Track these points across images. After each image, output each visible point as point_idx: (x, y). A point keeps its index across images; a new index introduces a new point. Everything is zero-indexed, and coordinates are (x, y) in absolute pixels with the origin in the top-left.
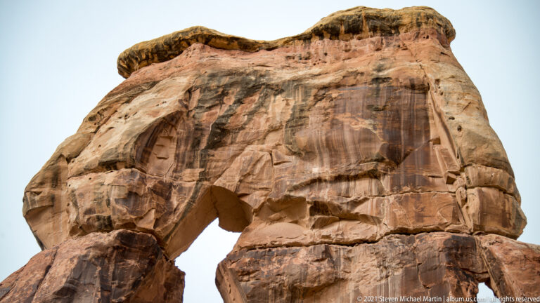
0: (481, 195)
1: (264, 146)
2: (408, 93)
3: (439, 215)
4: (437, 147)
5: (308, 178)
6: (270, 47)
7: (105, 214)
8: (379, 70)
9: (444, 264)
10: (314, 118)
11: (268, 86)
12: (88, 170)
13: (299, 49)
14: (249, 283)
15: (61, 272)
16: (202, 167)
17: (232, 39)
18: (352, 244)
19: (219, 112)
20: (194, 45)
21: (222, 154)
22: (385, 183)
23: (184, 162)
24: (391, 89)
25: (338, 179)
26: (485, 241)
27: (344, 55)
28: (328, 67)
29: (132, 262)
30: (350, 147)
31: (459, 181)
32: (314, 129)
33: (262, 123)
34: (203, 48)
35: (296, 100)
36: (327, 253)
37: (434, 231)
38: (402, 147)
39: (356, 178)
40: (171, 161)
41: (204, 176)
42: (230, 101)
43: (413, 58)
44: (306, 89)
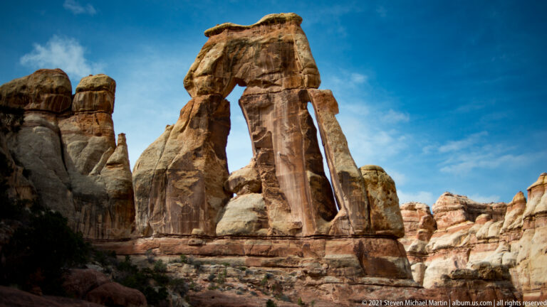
0: (309, 77)
1: (249, 63)
2: (288, 45)
3: (297, 83)
4: (297, 62)
5: (261, 73)
6: (248, 28)
7: (206, 89)
8: (280, 37)
9: (298, 99)
10: (262, 54)
11: (248, 44)
12: (199, 76)
13: (257, 29)
14: (248, 106)
15: (196, 107)
16: (232, 71)
17: (236, 27)
18: (276, 92)
19: (235, 53)
20: (226, 30)
21: (236, 67)
22: (283, 75)
23: (226, 70)
24: (283, 43)
25: (270, 73)
26: (309, 91)
27: (270, 31)
28: (265, 36)
29: (215, 103)
30: (272, 63)
31: (303, 73)
32: (262, 58)
33: (247, 56)
34: (228, 32)
35: (256, 48)
36: (268, 97)
37: (297, 88)
38: (287, 62)
39: (275, 73)
40: (222, 70)
41: (232, 74)
42: (237, 50)
43: (289, 32)
44: (259, 44)
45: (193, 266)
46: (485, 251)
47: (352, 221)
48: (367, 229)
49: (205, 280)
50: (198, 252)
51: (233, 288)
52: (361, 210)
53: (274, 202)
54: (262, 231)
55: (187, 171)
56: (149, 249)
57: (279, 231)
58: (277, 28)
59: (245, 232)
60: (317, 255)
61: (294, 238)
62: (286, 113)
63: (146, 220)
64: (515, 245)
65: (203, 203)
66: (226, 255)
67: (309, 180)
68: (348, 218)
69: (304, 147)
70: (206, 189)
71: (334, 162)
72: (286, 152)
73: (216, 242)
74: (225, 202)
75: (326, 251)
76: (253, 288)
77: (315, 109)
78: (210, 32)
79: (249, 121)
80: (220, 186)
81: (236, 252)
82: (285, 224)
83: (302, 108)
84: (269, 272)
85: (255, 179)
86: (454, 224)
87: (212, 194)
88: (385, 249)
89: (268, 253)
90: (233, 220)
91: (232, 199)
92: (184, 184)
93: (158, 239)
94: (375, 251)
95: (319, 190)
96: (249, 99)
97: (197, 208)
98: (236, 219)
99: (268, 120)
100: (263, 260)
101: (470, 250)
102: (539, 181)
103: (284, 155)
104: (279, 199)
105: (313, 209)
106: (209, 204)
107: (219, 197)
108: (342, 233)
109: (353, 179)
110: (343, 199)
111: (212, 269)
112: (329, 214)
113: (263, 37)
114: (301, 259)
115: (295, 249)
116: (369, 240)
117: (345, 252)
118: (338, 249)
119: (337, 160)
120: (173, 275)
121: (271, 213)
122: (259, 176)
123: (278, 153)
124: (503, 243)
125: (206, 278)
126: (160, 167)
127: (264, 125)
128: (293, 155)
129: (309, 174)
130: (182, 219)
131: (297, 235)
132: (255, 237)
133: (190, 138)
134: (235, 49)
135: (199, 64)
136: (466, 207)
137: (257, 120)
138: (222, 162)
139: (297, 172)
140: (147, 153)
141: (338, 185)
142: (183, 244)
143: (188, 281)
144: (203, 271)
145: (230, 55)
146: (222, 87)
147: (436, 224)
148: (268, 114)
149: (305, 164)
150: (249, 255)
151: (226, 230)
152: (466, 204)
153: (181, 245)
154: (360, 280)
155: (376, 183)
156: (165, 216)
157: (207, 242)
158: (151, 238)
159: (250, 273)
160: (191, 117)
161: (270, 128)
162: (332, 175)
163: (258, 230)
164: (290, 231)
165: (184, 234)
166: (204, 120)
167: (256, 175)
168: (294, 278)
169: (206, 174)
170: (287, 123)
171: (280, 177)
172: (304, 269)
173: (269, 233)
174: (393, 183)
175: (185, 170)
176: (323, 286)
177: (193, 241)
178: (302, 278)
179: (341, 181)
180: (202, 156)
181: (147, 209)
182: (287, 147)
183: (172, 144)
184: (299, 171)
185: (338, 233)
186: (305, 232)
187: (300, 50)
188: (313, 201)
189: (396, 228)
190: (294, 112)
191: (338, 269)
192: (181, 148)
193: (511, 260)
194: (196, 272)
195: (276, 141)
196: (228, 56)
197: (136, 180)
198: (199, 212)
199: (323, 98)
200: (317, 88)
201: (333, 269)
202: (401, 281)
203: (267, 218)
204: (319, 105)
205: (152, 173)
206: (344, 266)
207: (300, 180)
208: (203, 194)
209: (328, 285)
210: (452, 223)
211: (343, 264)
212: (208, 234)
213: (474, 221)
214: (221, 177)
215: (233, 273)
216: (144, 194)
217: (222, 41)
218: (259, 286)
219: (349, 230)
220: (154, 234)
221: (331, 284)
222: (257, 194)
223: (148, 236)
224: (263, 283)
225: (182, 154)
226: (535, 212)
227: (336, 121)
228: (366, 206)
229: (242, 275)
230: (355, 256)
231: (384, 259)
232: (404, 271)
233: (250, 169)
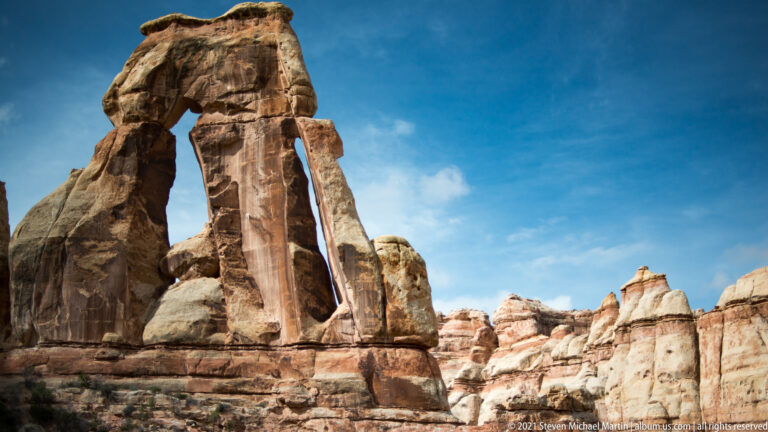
0: (298, 99)
1: (206, 76)
2: (269, 49)
3: (281, 108)
4: (281, 75)
5: (225, 92)
6: (209, 23)
7: (136, 114)
8: (256, 37)
9: (281, 132)
10: (227, 63)
11: (207, 46)
12: (127, 92)
13: (222, 25)
14: (202, 142)
15: (120, 141)
16: (179, 87)
17: (190, 20)
18: (247, 122)
19: (185, 60)
20: (173, 24)
21: (186, 81)
22: (259, 95)
23: (171, 86)
24: (261, 47)
25: (238, 92)
26: (298, 120)
27: (242, 27)
28: (234, 35)
29: (150, 136)
30: (243, 77)
31: (289, 92)
32: (227, 68)
33: (204, 65)
34: (177, 27)
35: (219, 53)
36: (235, 129)
37: (280, 115)
38: (266, 76)
39: (247, 91)
40: (164, 85)
41: (179, 92)
42: (190, 55)
43: (271, 31)
44: (224, 48)
45: (99, 393)
46: (564, 376)
47: (357, 321)
48: (382, 333)
49: (119, 415)
50: (110, 371)
51: (162, 426)
52: (372, 304)
53: (237, 291)
54: (217, 337)
55: (100, 241)
56: (30, 366)
57: (243, 337)
58: (253, 23)
59: (188, 337)
60: (301, 374)
61: (266, 347)
62: (261, 154)
63: (28, 319)
64: (603, 367)
65: (124, 291)
66: (156, 375)
67: (293, 257)
68: (352, 316)
69: (286, 205)
70: (129, 269)
71: (332, 229)
72: (259, 213)
73: (141, 354)
74: (161, 291)
75: (316, 368)
76: (196, 427)
77: (307, 149)
78: (149, 26)
79: (203, 165)
80: (152, 265)
81: (172, 371)
82: (253, 325)
83: (286, 146)
84: (226, 401)
85: (210, 254)
86: (522, 339)
87: (138, 278)
88: (408, 364)
89: (223, 372)
90: (171, 318)
91: (171, 287)
92: (93, 261)
93: (47, 349)
94: (392, 368)
95: (307, 273)
96: (204, 132)
97: (113, 299)
98: (175, 318)
99: (234, 164)
100: (216, 382)
101: (543, 375)
102: (636, 278)
103: (256, 219)
104: (246, 287)
105: (296, 302)
106: (132, 293)
107: (149, 282)
108: (342, 339)
109: (361, 257)
110: (344, 287)
111: (130, 398)
112: (324, 310)
113: (230, 36)
114: (277, 381)
115: (267, 365)
116: (383, 351)
117: (345, 369)
118: (335, 365)
119: (337, 226)
120: (65, 407)
121: (231, 309)
122: (215, 250)
123: (247, 215)
124: (587, 364)
125: (120, 412)
126: (55, 233)
127: (228, 172)
128: (271, 219)
129: (293, 247)
130: (88, 317)
131: (272, 343)
132: (205, 346)
133: (107, 189)
134: (186, 52)
135: (127, 74)
136: (539, 316)
137: (217, 165)
138: (159, 229)
139: (275, 244)
140: (36, 211)
141: (337, 265)
142: (87, 358)
143: (89, 416)
144: (116, 400)
145: (178, 63)
146: (163, 111)
147: (497, 339)
148: (233, 154)
149: (287, 232)
150: (193, 375)
151: (159, 334)
152: (538, 311)
153: (84, 358)
154: (368, 413)
155: (395, 264)
156: (59, 311)
157: (127, 353)
158: (35, 349)
159: (194, 403)
160: (110, 156)
161: (236, 177)
162: (330, 250)
163: (211, 334)
164: (260, 336)
165: (89, 341)
166: (131, 161)
167: (211, 248)
168: (263, 412)
169: (131, 246)
170: (263, 169)
171: (249, 252)
172: (280, 396)
173: (227, 340)
174: (423, 264)
175: (95, 239)
176: (309, 423)
177: (104, 353)
178: (277, 410)
179: (343, 259)
180: (125, 218)
181: (29, 301)
182: (261, 206)
183: (77, 197)
184: (279, 243)
185: (335, 340)
186: (284, 338)
187: (287, 58)
188: (298, 289)
189: (425, 333)
190: (273, 152)
191: (333, 396)
192: (92, 205)
193: (598, 388)
194: (104, 402)
195: (244, 197)
196: (174, 63)
197: (14, 253)
198: (116, 306)
199: (320, 132)
200: (311, 117)
201: (327, 397)
202: (431, 415)
203: (225, 317)
204: (313, 141)
205: (41, 243)
206: (343, 392)
207: (279, 257)
208: (123, 277)
209: (317, 421)
210: (519, 338)
211: (341, 388)
212: (130, 342)
213: (548, 334)
214: (157, 252)
215: (166, 403)
216: (26, 276)
217: (165, 41)
218: (207, 423)
219: (352, 335)
220: (40, 341)
221: (322, 420)
222: (213, 279)
223: (30, 345)
224: (214, 419)
225: (92, 213)
226: (631, 320)
227: (338, 167)
228: (380, 298)
229: (179, 407)
230: (360, 376)
231: (406, 380)
232: (436, 399)
233: (203, 239)
